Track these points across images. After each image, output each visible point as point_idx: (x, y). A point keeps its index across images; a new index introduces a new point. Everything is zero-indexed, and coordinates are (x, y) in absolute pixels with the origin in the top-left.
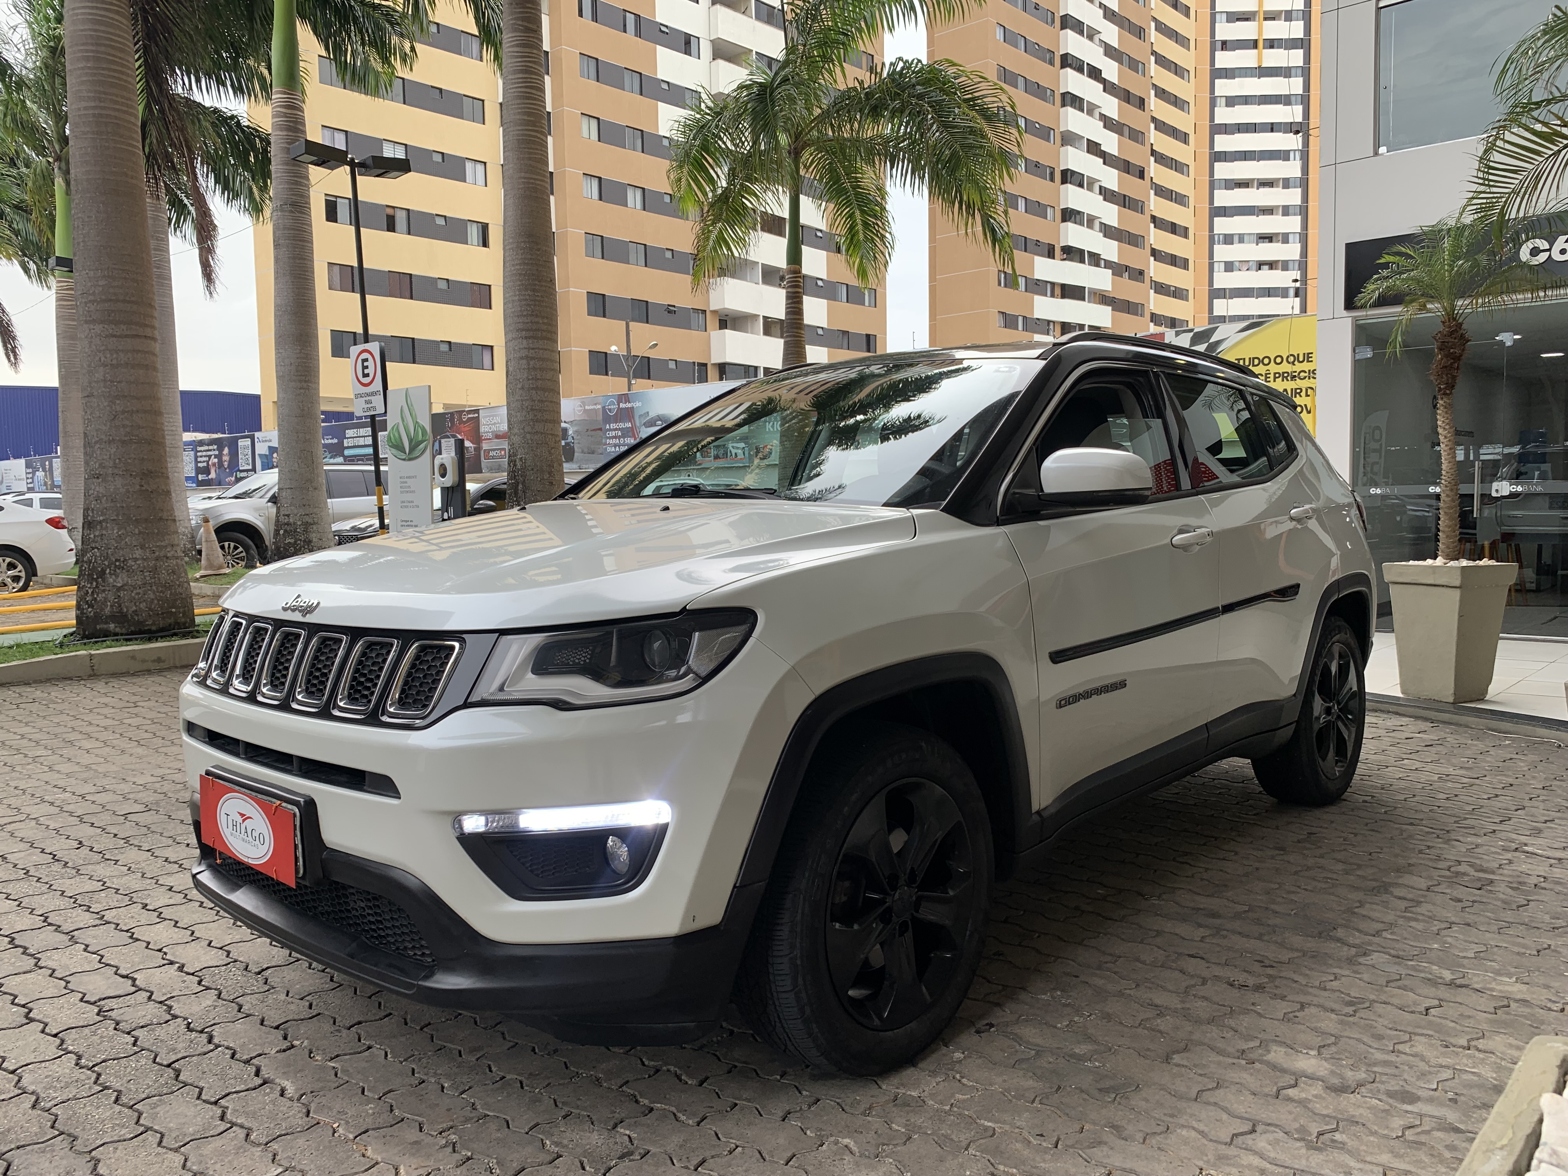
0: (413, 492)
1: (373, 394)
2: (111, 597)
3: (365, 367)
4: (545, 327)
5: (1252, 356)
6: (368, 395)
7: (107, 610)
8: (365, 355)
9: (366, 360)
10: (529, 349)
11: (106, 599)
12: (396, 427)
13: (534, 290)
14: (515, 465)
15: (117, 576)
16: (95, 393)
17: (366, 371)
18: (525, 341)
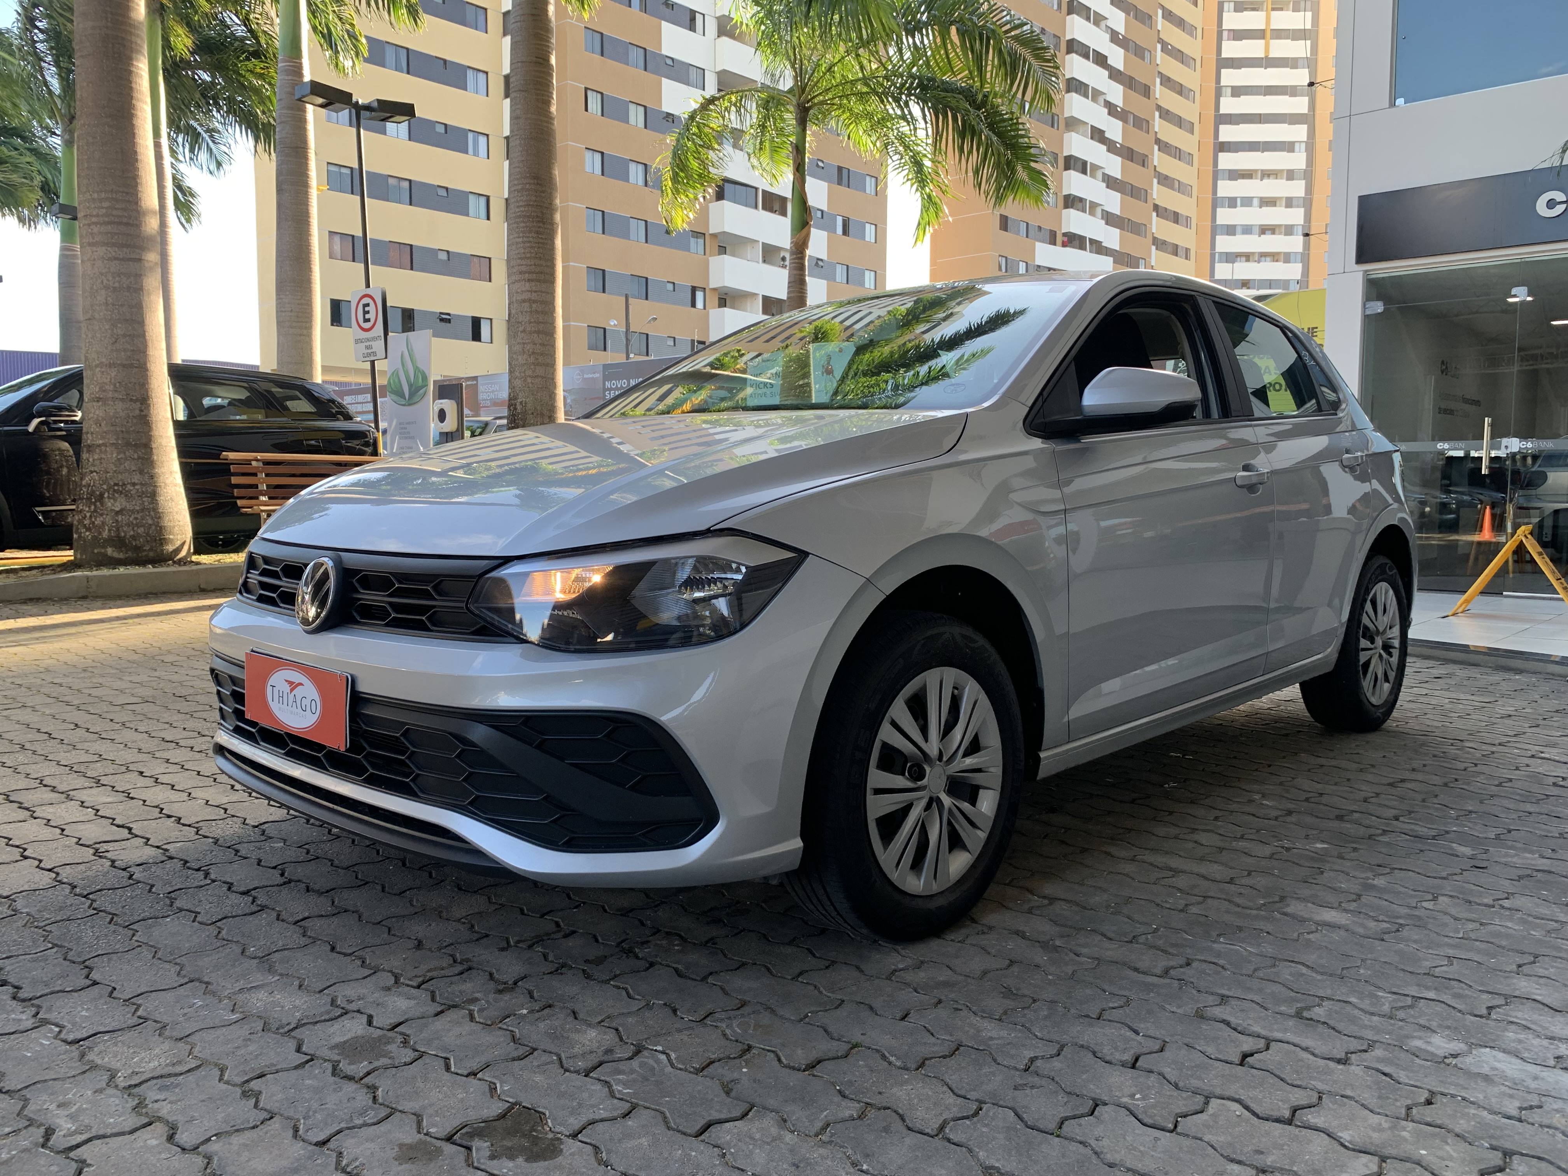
0: (412, 437)
1: (374, 339)
2: (109, 520)
3: (366, 312)
6: (368, 340)
7: (105, 534)
8: (366, 300)
9: (368, 305)
10: (531, 291)
11: (103, 523)
12: (396, 373)
13: (537, 233)
14: (515, 409)
15: (115, 500)
16: (97, 316)
17: (367, 316)
18: (527, 284)
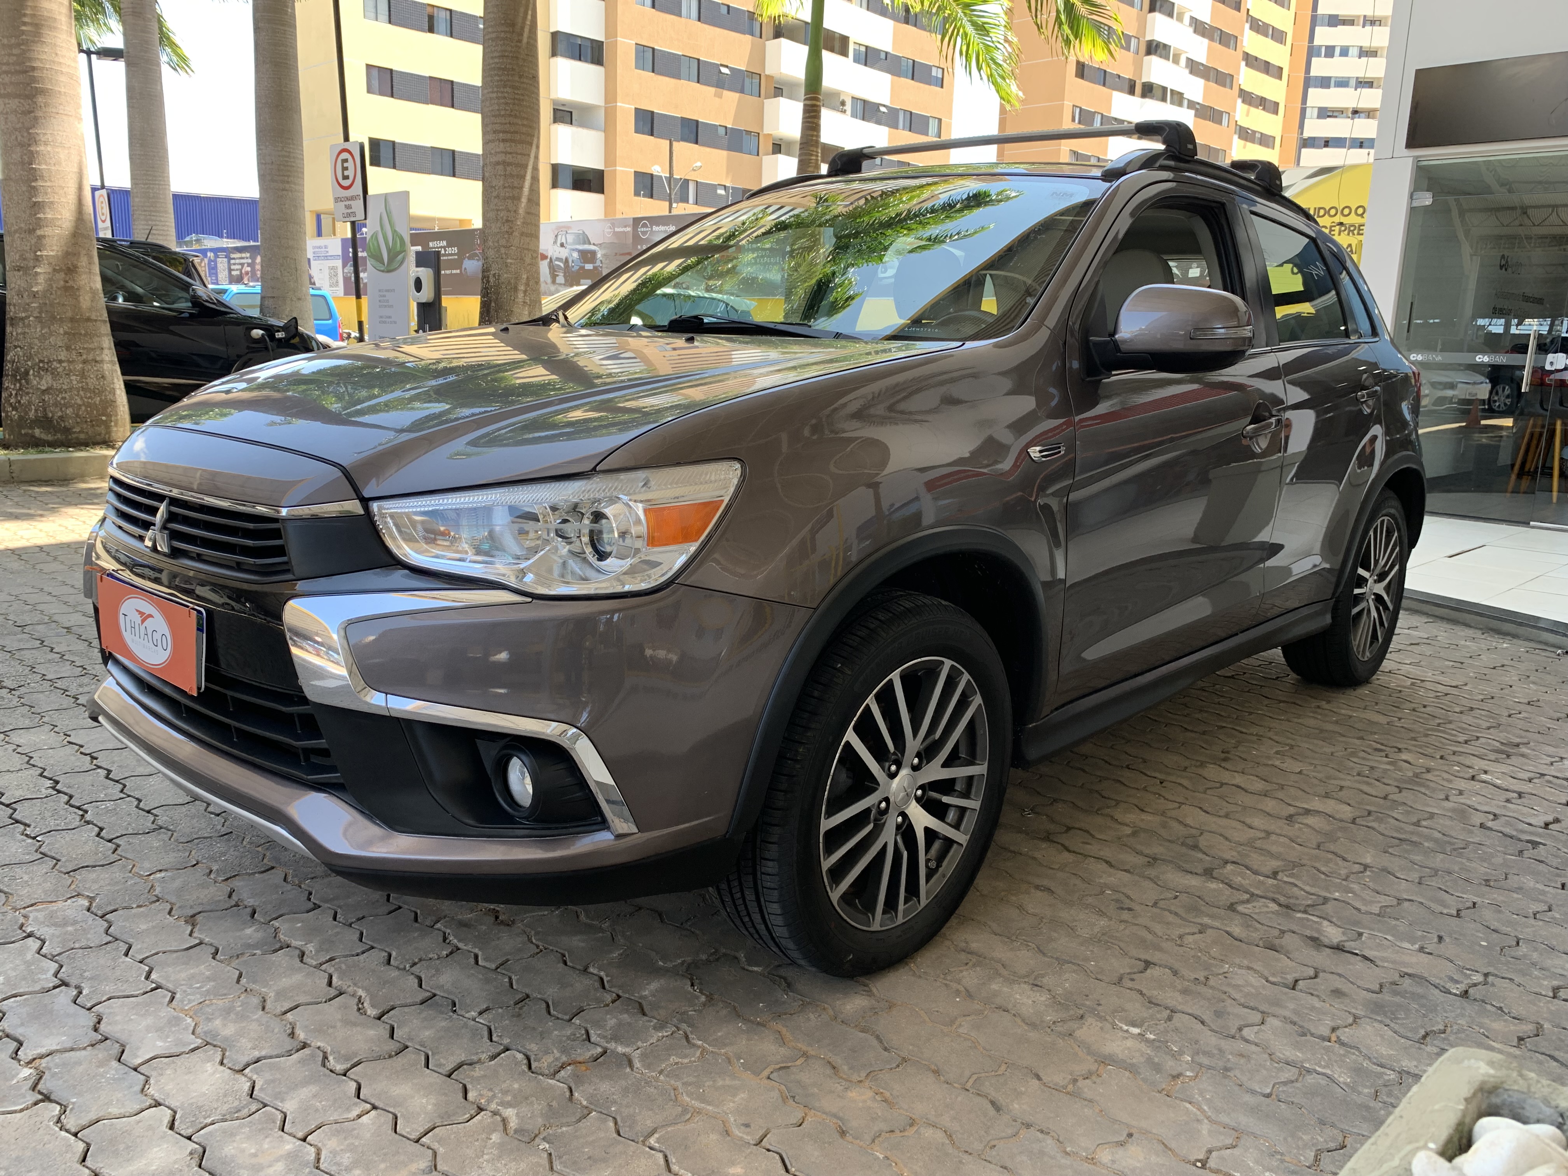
0: (391, 306)
1: (352, 198)
2: (35, 399)
3: (345, 169)
4: (524, 130)
5: (1318, 206)
6: (348, 199)
7: (32, 414)
8: (345, 155)
9: (346, 161)
10: (506, 153)
11: (30, 402)
12: (375, 236)
13: (513, 87)
14: (488, 282)
15: (41, 378)
17: (346, 173)
18: (502, 144)
